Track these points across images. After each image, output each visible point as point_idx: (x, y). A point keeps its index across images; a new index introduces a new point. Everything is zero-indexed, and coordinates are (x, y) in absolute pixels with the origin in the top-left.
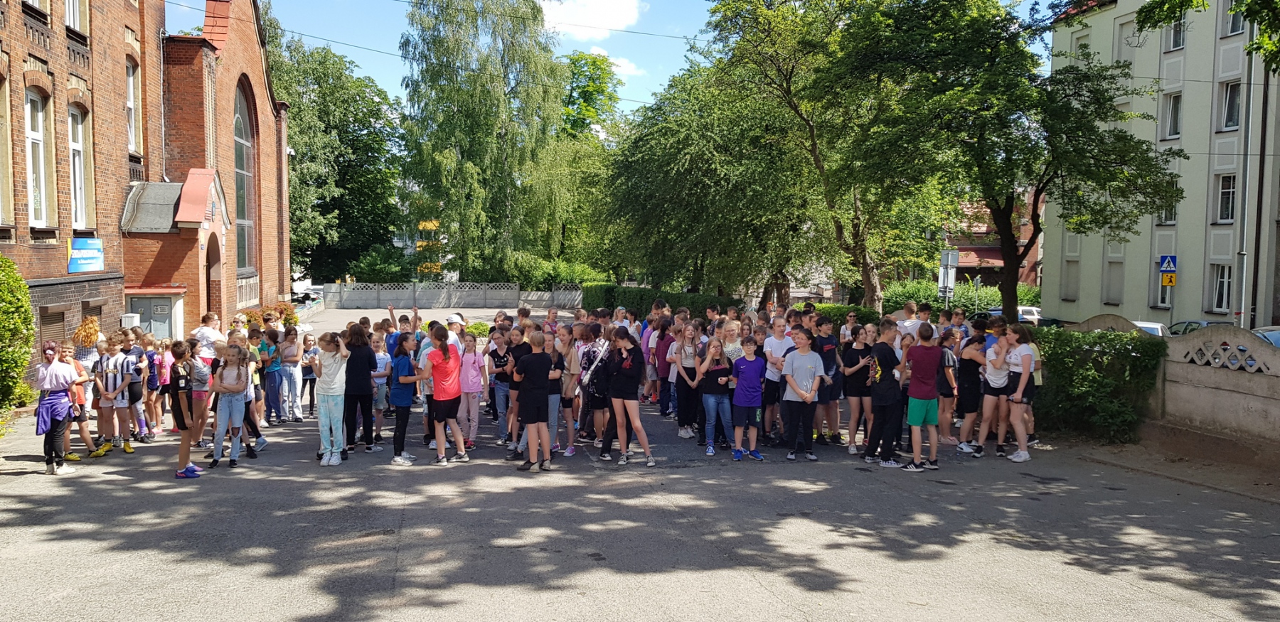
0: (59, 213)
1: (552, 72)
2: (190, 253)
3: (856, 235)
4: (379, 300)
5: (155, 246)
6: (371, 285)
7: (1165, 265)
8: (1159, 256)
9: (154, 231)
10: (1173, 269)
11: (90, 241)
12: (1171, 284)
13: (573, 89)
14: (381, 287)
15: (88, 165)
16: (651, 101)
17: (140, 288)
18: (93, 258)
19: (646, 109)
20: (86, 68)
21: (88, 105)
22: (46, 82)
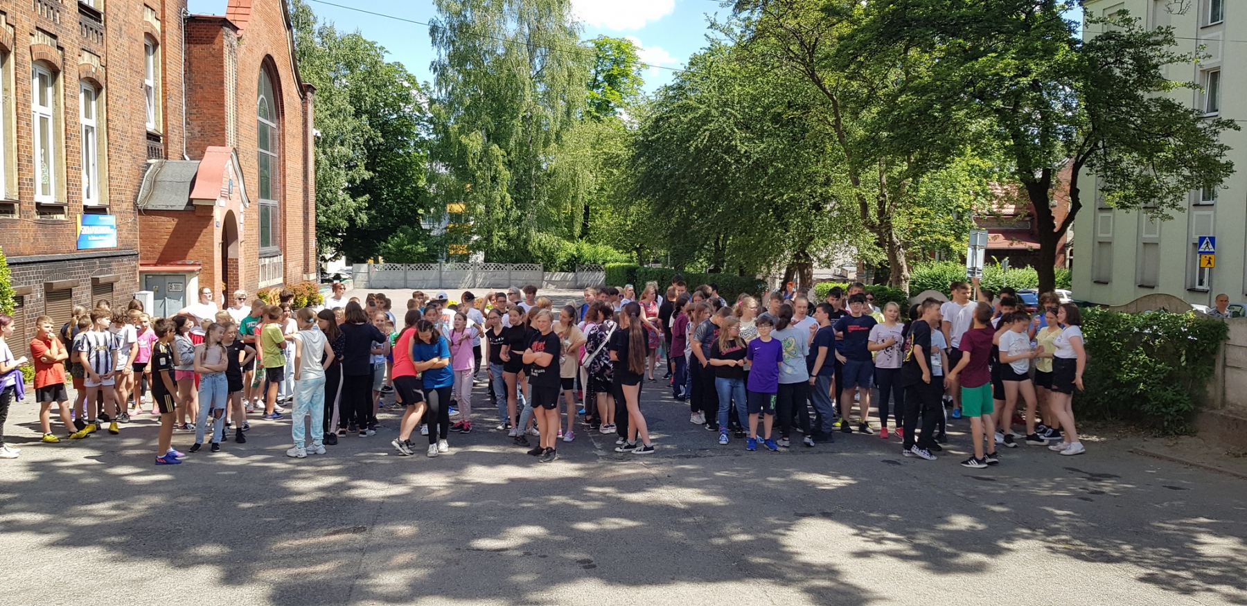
0: (68, 189)
1: (578, 55)
2: (205, 230)
3: (881, 213)
4: (406, 280)
5: (170, 224)
6: (399, 266)
7: (1204, 246)
8: (1197, 237)
9: (170, 208)
10: (1213, 250)
11: (101, 217)
12: (1209, 266)
13: (597, 73)
14: (408, 268)
15: (101, 142)
16: (670, 81)
17: (155, 265)
18: (104, 235)
19: (667, 88)
20: (100, 44)
21: (102, 81)
22: (55, 56)
